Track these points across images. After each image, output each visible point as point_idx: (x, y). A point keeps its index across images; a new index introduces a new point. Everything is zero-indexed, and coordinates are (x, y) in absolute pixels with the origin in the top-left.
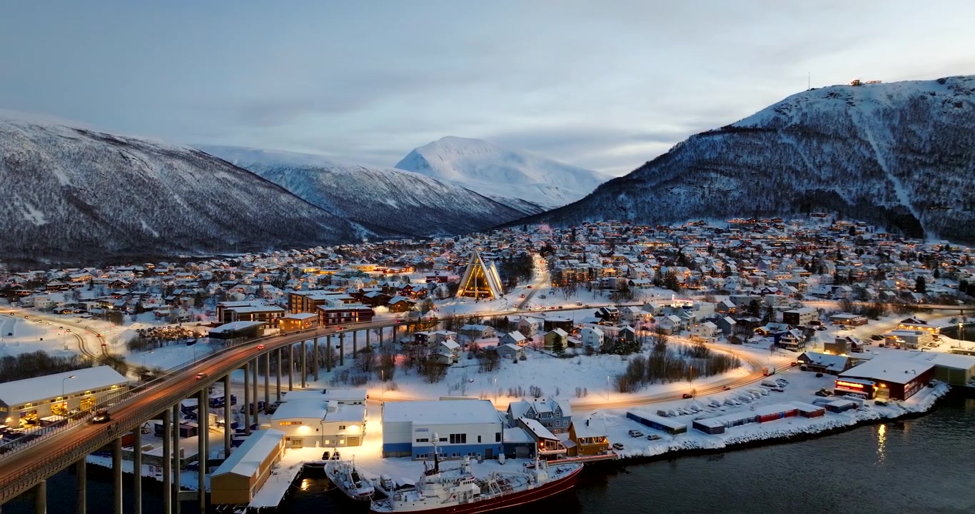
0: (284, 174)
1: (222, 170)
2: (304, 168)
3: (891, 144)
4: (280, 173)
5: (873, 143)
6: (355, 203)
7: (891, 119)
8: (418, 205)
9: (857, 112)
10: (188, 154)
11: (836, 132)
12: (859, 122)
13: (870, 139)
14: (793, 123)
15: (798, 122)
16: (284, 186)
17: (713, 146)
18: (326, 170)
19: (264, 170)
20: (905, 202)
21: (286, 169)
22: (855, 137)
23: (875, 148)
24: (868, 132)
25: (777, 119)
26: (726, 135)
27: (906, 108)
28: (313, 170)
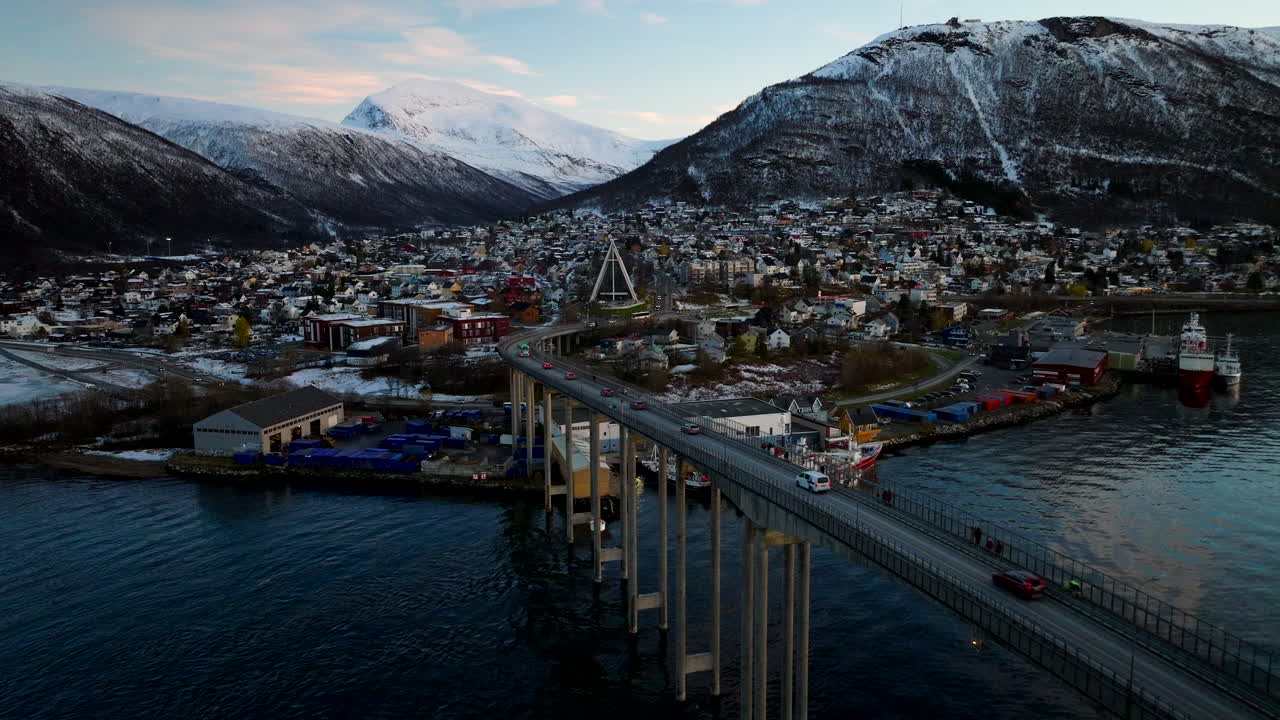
0: (198, 136)
1: (111, 128)
2: (228, 126)
3: (994, 103)
4: (191, 134)
5: (975, 101)
6: (308, 179)
7: (994, 70)
8: (391, 182)
9: (956, 61)
10: (55, 103)
11: (934, 85)
12: (959, 73)
13: (972, 96)
14: (885, 73)
15: (891, 72)
16: (199, 152)
17: (796, 103)
18: (260, 129)
19: (168, 129)
20: (1012, 176)
21: (200, 128)
22: (954, 92)
23: (977, 107)
24: (969, 87)
25: (866, 68)
26: (810, 88)
27: (1009, 55)
28: (242, 129)
